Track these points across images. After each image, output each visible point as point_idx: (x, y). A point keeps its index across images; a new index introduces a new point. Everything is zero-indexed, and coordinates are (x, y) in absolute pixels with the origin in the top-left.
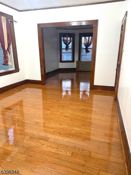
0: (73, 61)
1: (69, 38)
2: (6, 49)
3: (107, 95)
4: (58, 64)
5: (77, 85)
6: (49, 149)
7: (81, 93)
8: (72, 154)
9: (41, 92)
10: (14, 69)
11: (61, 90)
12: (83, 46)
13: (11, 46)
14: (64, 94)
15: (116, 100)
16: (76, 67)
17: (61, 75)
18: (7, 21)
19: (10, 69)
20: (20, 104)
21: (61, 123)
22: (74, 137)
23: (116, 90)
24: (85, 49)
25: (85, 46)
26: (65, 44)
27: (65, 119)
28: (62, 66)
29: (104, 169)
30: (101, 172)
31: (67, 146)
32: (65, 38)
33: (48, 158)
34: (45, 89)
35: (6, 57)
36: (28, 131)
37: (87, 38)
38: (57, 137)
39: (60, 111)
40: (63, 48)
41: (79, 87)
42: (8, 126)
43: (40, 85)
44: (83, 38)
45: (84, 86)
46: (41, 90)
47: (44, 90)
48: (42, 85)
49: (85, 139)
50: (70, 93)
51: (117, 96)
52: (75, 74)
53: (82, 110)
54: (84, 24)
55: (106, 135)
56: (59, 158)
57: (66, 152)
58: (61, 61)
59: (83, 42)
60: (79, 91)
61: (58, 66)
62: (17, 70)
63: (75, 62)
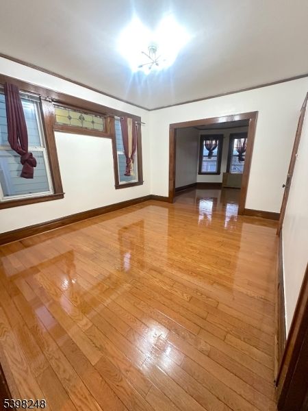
0: (218, 173)
1: (214, 142)
2: (130, 156)
3: (265, 225)
4: (196, 176)
5: (221, 206)
6: (161, 285)
7: (227, 220)
8: (191, 298)
9: (167, 212)
10: (136, 181)
11: (197, 212)
12: (235, 152)
13: (136, 153)
14: (201, 218)
15: (279, 234)
16: (221, 181)
17: (198, 192)
18: (134, 124)
19: (133, 181)
20: (141, 224)
21: (184, 255)
22: (199, 277)
23: (280, 219)
24: (238, 156)
25: (238, 151)
26: (208, 149)
27: (191, 250)
28: (201, 179)
29: (236, 333)
30: (229, 335)
31: (185, 287)
32: (208, 142)
33: (157, 295)
34: (173, 209)
35: (128, 167)
36: (148, 260)
37: (243, 140)
38: (174, 272)
39: (187, 239)
40: (204, 154)
41: (224, 210)
42: (124, 249)
43: (166, 203)
44: (236, 140)
45: (232, 209)
46: (167, 210)
47: (171, 210)
48: (169, 202)
49: (215, 282)
50: (210, 217)
51: (281, 228)
52: (220, 192)
53: (219, 242)
54: (237, 118)
55: (250, 284)
56: (171, 300)
57: (183, 294)
58: (200, 173)
59: (235, 146)
60: (223, 217)
61: (196, 179)
62: (140, 182)
63: (221, 175)
